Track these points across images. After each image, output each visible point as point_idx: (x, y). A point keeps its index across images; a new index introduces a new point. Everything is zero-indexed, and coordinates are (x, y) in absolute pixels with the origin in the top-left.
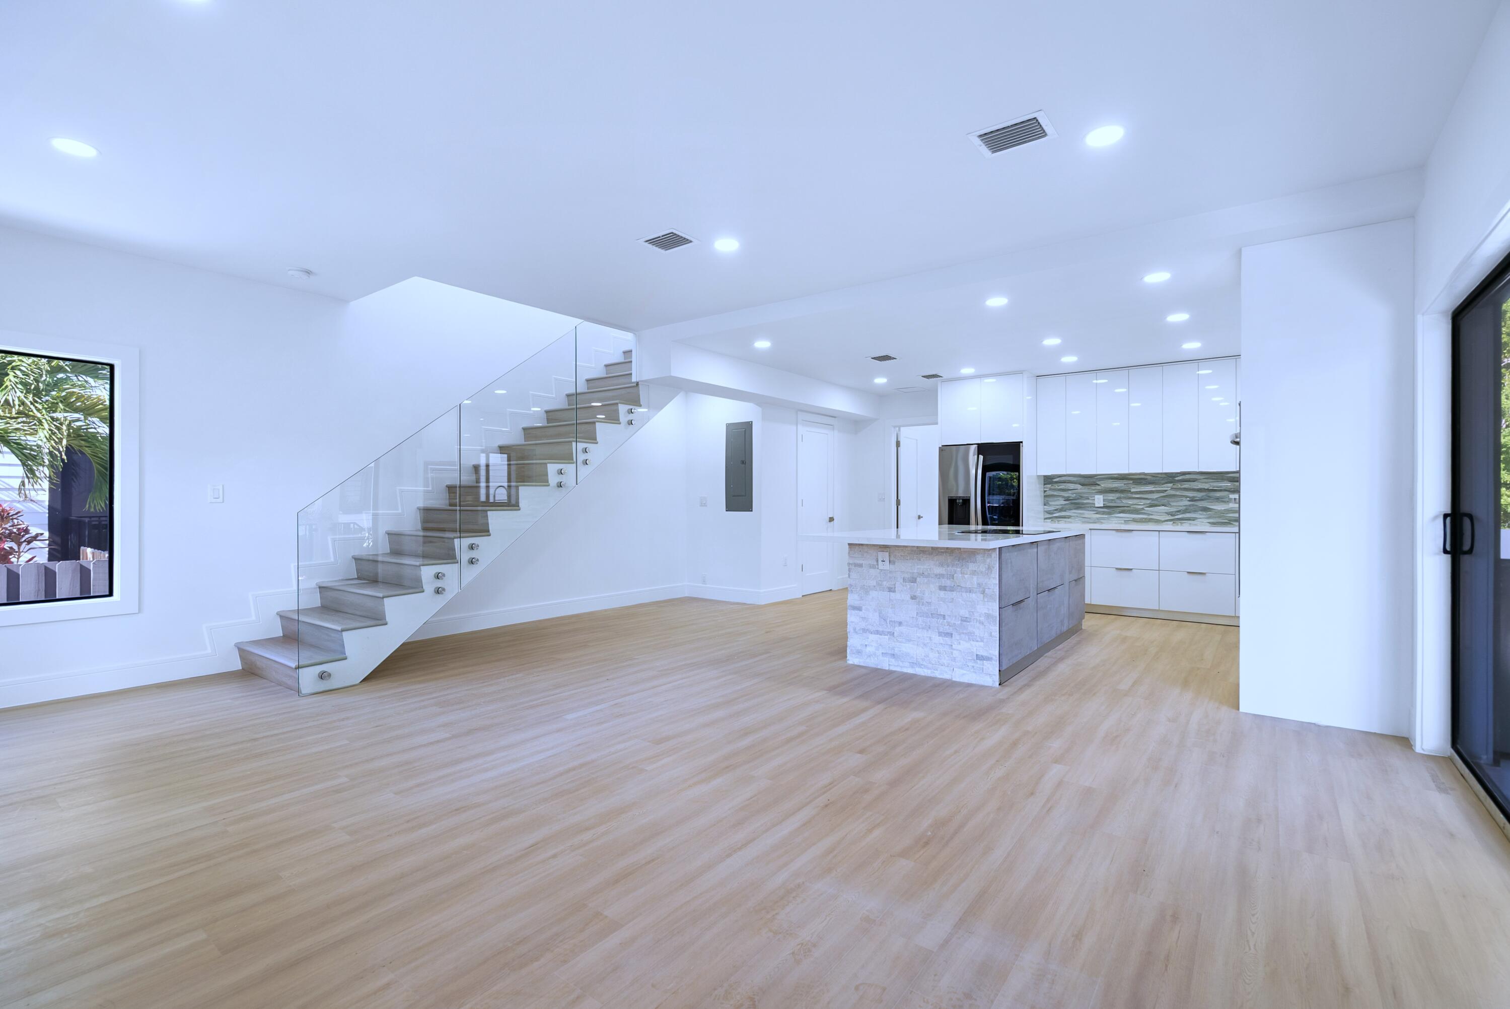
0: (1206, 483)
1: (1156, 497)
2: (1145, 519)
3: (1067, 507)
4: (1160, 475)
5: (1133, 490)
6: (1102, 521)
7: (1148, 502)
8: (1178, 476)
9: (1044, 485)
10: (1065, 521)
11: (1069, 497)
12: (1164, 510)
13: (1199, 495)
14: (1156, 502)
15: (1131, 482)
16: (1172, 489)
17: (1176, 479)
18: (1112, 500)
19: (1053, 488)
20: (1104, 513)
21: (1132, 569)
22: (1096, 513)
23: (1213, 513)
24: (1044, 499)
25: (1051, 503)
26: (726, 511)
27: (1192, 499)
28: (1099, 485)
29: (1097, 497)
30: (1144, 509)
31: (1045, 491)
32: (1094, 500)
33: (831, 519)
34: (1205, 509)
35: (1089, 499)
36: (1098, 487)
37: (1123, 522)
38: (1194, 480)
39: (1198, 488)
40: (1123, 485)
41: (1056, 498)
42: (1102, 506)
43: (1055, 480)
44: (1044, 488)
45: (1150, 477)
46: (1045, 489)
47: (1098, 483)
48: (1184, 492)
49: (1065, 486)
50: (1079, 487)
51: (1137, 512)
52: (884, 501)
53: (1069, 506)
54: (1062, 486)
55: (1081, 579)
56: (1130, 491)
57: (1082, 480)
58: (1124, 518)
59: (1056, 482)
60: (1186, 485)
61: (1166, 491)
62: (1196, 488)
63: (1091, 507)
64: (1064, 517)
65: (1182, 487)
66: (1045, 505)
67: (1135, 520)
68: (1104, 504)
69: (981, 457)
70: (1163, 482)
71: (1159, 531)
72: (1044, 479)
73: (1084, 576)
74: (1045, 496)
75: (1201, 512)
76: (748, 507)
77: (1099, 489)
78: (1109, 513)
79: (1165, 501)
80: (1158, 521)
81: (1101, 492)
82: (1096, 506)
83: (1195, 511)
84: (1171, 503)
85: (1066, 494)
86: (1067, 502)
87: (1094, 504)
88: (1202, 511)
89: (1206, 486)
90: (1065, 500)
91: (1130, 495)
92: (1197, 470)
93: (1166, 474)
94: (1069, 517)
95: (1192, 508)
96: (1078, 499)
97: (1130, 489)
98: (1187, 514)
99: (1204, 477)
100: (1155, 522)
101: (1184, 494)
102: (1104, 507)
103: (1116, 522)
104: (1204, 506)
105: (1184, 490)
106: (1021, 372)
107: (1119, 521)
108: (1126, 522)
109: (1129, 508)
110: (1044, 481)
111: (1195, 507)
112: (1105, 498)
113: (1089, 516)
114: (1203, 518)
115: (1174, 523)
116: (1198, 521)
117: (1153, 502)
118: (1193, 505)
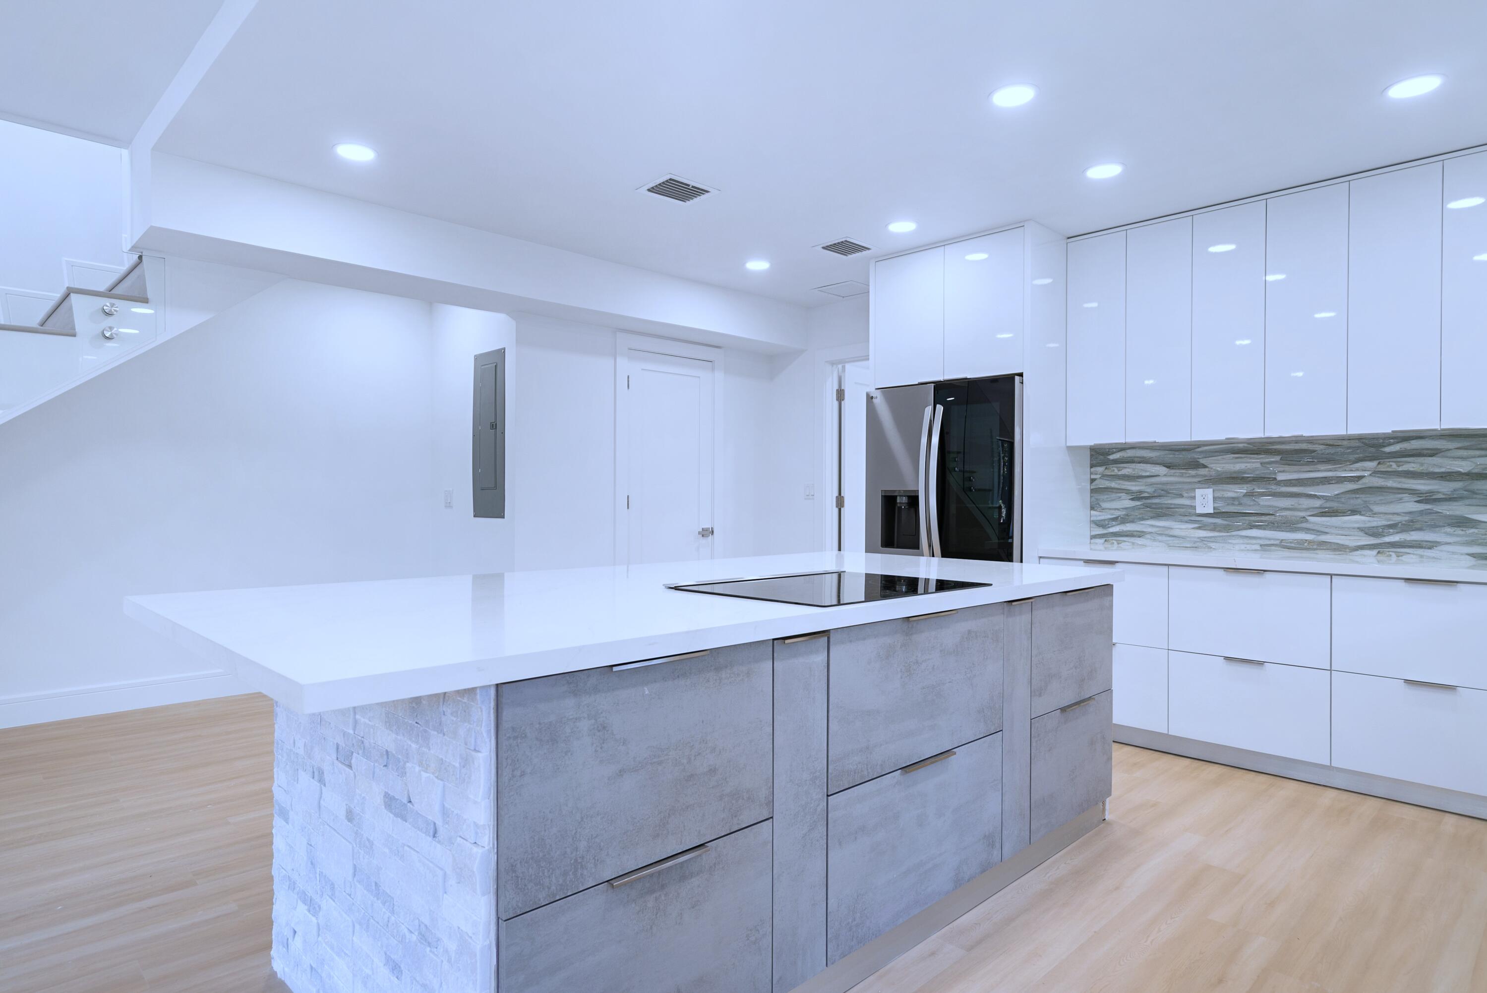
0: (1463, 458)
1: (1336, 493)
2: (1310, 542)
3: (1136, 513)
4: (1345, 443)
5: (1281, 477)
6: (1212, 545)
7: (1317, 503)
8: (1390, 444)
9: (1091, 467)
10: (1133, 543)
11: (1141, 492)
12: (1357, 522)
13: (1445, 488)
14: (1335, 505)
15: (1278, 458)
16: (1375, 473)
17: (1387, 449)
18: (1234, 499)
19: (1108, 473)
20: (1215, 528)
21: (1261, 663)
22: (1199, 528)
23: (1483, 531)
24: (1091, 497)
25: (1105, 505)
26: (474, 516)
27: (1427, 498)
28: (1205, 466)
29: (1199, 492)
30: (1307, 521)
31: (1092, 481)
32: (1194, 498)
33: (707, 533)
34: (1462, 522)
35: (1181, 496)
36: (1202, 471)
37: (1258, 547)
38: (1433, 453)
39: (1443, 470)
40: (1259, 465)
41: (1114, 496)
42: (1212, 511)
43: (1111, 457)
44: (1091, 473)
45: (1322, 447)
46: (1093, 477)
47: (1202, 461)
48: (1403, 480)
49: (1134, 469)
50: (1162, 470)
51: (1289, 525)
52: (813, 499)
53: (1142, 511)
54: (1128, 470)
55: (1091, 702)
56: (1275, 479)
57: (1169, 457)
58: (1260, 538)
59: (1116, 462)
60: (1412, 465)
61: (1360, 478)
62: (1437, 470)
63: (1189, 514)
64: (1130, 534)
65: (1400, 469)
66: (1092, 508)
67: (1284, 545)
68: (1214, 508)
69: (940, 409)
70: (1352, 457)
71: (1331, 575)
72: (1092, 456)
73: (1109, 690)
74: (1092, 491)
75: (1449, 530)
76: (499, 513)
77: (1205, 476)
78: (1227, 528)
79: (1358, 502)
80: (1339, 548)
81: (1209, 481)
82: (1199, 511)
83: (1434, 527)
84: (1372, 507)
85: (1134, 487)
86: (1138, 503)
87: (1194, 508)
88: (1451, 525)
89: (1464, 466)
90: (1132, 499)
91: (1274, 488)
92: (1435, 425)
93: (1360, 438)
94: (1140, 534)
95: (1426, 518)
96: (1159, 496)
97: (1275, 474)
98: (1412, 533)
99: (1459, 445)
100: (1335, 550)
101: (1406, 486)
102: (1214, 513)
103: (1243, 547)
104: (1458, 513)
105: (1405, 477)
106: (1019, 225)
107: (1248, 547)
108: (1265, 547)
109: (1273, 517)
110: (1091, 461)
111: (1434, 516)
112: (1218, 494)
113: (1182, 533)
114: (1456, 543)
115: (1379, 552)
116: (1441, 551)
117: (1328, 505)
118: (1430, 512)
